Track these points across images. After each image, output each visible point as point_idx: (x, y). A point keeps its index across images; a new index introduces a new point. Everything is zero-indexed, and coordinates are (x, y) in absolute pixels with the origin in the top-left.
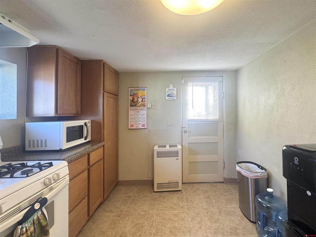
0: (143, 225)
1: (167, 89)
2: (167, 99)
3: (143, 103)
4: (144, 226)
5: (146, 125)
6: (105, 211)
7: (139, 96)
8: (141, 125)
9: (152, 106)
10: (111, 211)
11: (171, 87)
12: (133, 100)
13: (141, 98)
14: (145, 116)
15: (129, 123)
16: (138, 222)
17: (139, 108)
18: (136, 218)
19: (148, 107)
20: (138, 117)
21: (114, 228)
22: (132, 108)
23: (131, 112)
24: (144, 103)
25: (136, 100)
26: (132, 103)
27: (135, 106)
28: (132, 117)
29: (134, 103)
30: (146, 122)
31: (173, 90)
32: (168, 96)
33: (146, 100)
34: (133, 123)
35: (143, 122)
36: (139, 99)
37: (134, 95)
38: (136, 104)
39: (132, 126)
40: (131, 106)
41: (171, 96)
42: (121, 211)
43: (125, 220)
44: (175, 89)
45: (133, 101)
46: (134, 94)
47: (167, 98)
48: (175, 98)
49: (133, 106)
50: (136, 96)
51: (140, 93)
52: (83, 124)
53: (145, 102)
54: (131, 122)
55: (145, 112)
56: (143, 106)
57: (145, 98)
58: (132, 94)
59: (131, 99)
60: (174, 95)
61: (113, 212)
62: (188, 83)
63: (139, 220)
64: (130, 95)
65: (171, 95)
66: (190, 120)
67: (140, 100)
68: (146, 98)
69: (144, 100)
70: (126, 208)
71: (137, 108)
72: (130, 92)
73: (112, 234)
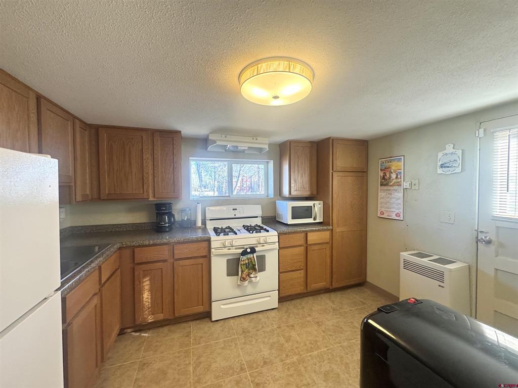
0: (344, 332)
1: (440, 155)
2: (438, 173)
3: (398, 181)
4: (342, 333)
5: (402, 216)
6: (330, 298)
7: (392, 170)
8: (395, 213)
9: (413, 184)
10: (333, 302)
11: (449, 148)
12: (384, 176)
13: (394, 173)
14: (401, 201)
15: (379, 209)
16: (343, 326)
17: (392, 188)
18: (345, 323)
19: (405, 187)
20: (391, 201)
21: (320, 314)
22: (383, 188)
23: (381, 194)
24: (400, 180)
25: (388, 176)
26: (383, 180)
27: (387, 185)
28: (382, 200)
29: (385, 182)
30: (401, 211)
31: (452, 154)
32: (442, 166)
33: (402, 176)
34: (383, 210)
35: (398, 209)
36: (392, 174)
37: (385, 170)
38: (389, 182)
39: (382, 213)
40: (381, 185)
41: (448, 167)
42: (341, 308)
43: (335, 316)
44: (459, 152)
45: (384, 178)
46: (386, 168)
47: (440, 171)
48: (459, 170)
49: (385, 185)
50: (388, 171)
51: (394, 166)
52: (312, 205)
53: (401, 178)
54: (381, 207)
55: (401, 195)
56: (398, 185)
57: (400, 173)
58: (383, 168)
59: (382, 175)
60: (454, 165)
61: (334, 304)
62: (495, 134)
63: (345, 325)
64: (381, 170)
65: (446, 165)
66: (495, 219)
67: (394, 176)
68: (402, 173)
69: (399, 177)
70: (348, 309)
71: (389, 188)
72: (381, 165)
73: (315, 316)
